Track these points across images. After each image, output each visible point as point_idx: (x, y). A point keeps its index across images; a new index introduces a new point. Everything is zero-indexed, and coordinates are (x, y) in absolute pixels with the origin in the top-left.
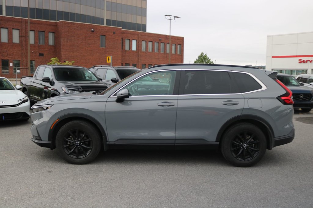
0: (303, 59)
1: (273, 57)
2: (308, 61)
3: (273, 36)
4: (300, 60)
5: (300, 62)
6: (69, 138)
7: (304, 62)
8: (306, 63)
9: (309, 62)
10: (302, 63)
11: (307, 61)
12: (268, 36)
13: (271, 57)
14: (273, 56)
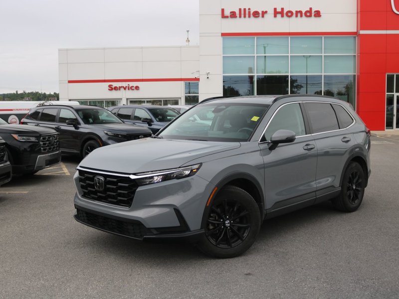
0: (115, 84)
1: (70, 82)
2: (122, 87)
3: (67, 50)
4: (110, 86)
5: (110, 89)
6: (211, 219)
7: (116, 88)
8: (118, 91)
9: (122, 89)
10: (114, 91)
11: (120, 87)
12: (59, 50)
13: (67, 82)
14: (69, 80)
